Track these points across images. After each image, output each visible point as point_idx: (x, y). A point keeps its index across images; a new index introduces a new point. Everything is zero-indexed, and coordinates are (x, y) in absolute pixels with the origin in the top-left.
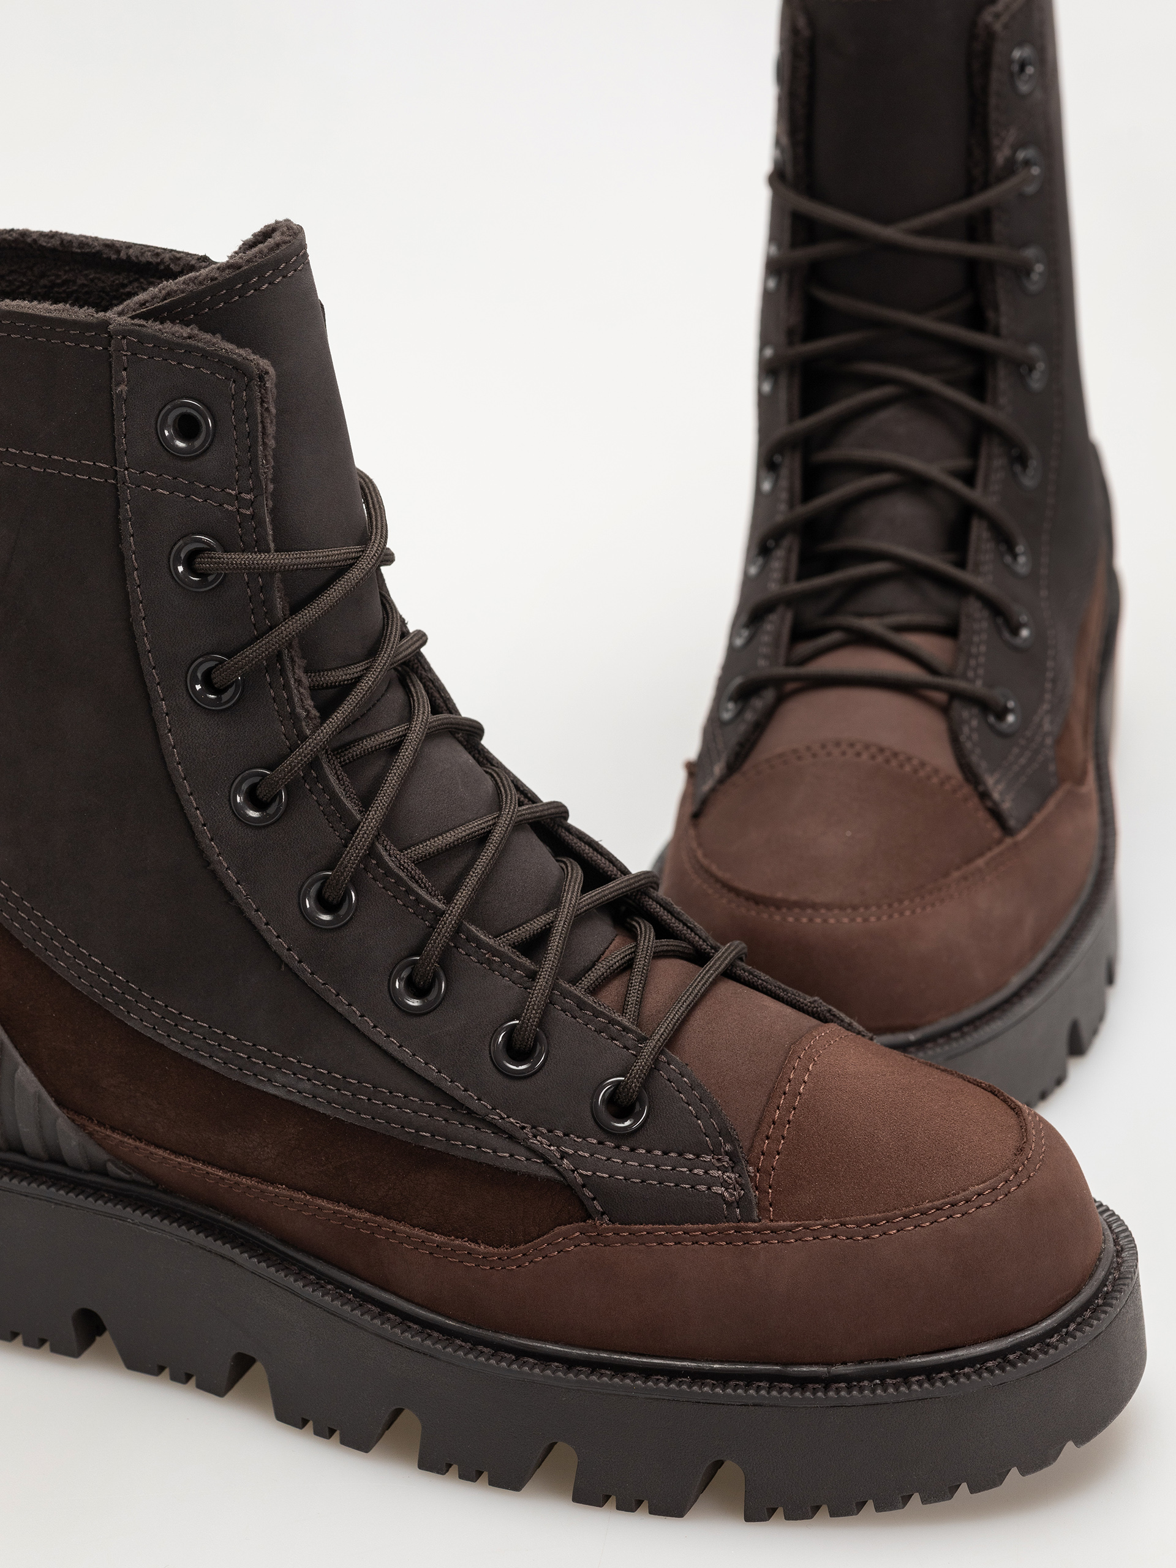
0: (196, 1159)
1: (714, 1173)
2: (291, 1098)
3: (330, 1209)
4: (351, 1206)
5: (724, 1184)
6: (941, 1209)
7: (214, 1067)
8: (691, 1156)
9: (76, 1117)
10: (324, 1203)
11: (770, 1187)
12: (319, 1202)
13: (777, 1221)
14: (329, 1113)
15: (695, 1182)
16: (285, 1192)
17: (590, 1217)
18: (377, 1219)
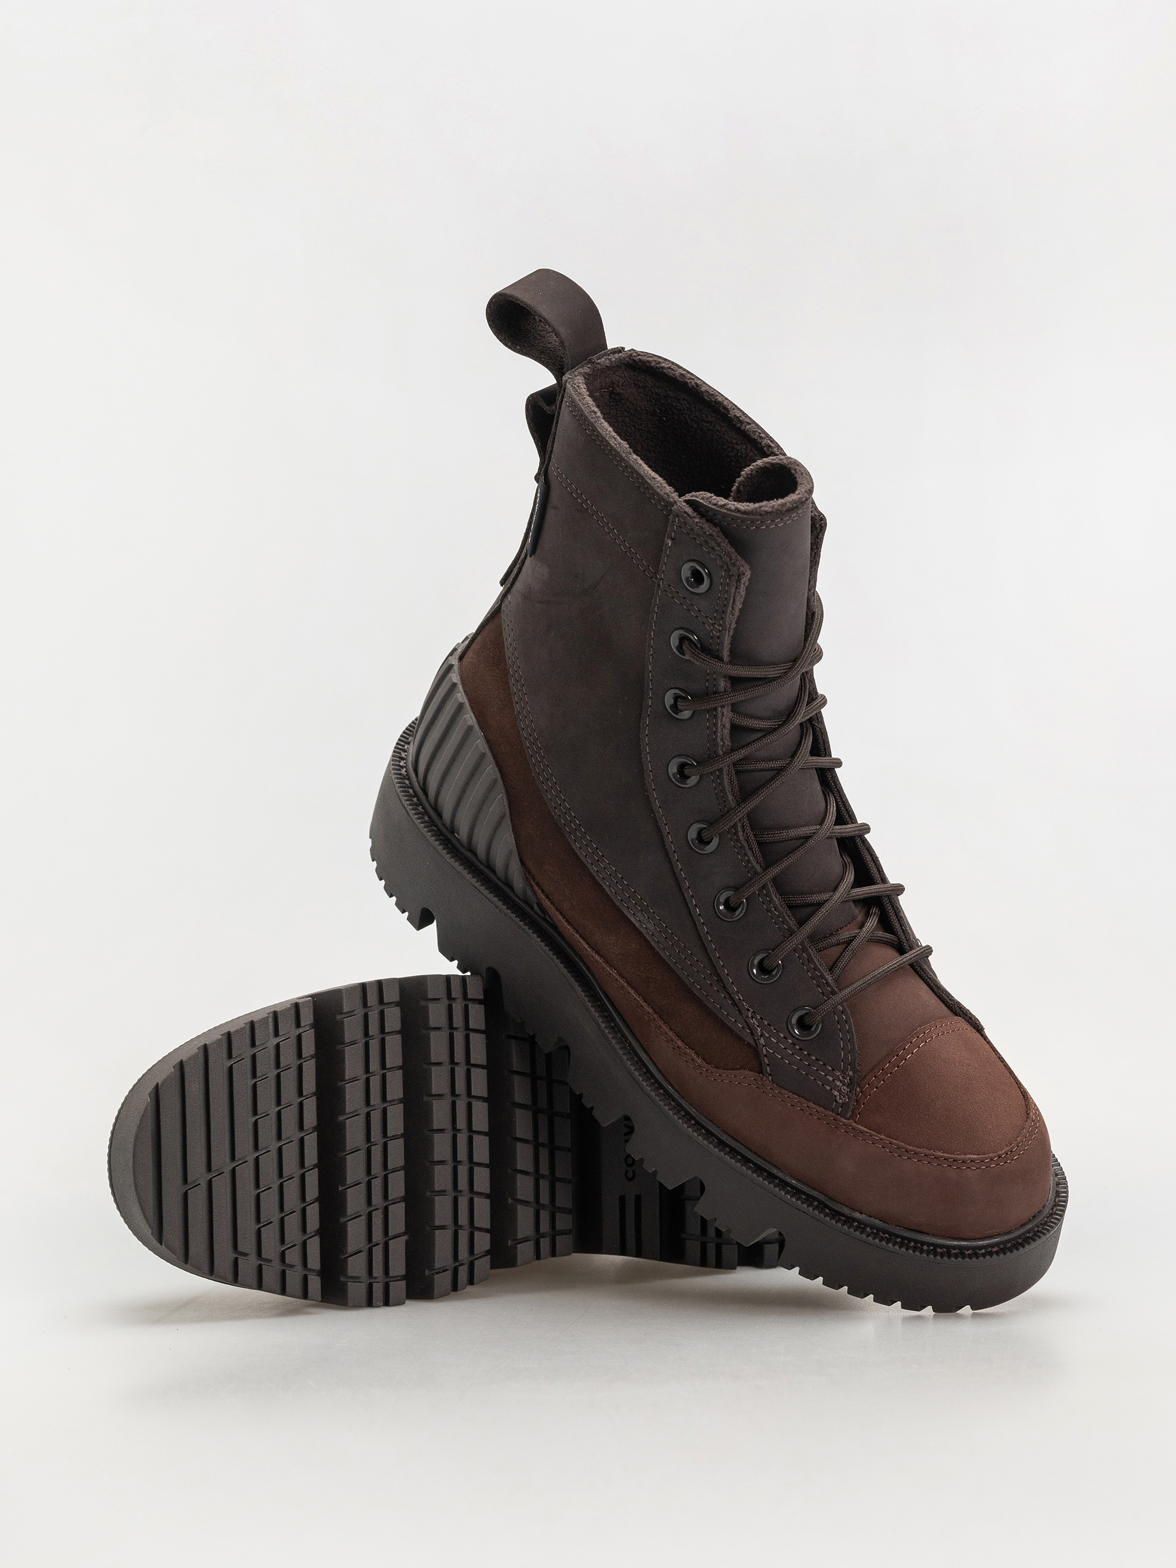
0: (577, 932)
1: (838, 1083)
2: (641, 929)
3: (633, 996)
4: (645, 1001)
5: (839, 1091)
6: (947, 1160)
7: (609, 892)
8: (830, 1068)
9: (527, 873)
10: (632, 992)
11: (863, 1104)
12: (630, 990)
13: (858, 1124)
14: (656, 947)
15: (825, 1082)
16: (615, 975)
17: (762, 1073)
18: (655, 1016)
